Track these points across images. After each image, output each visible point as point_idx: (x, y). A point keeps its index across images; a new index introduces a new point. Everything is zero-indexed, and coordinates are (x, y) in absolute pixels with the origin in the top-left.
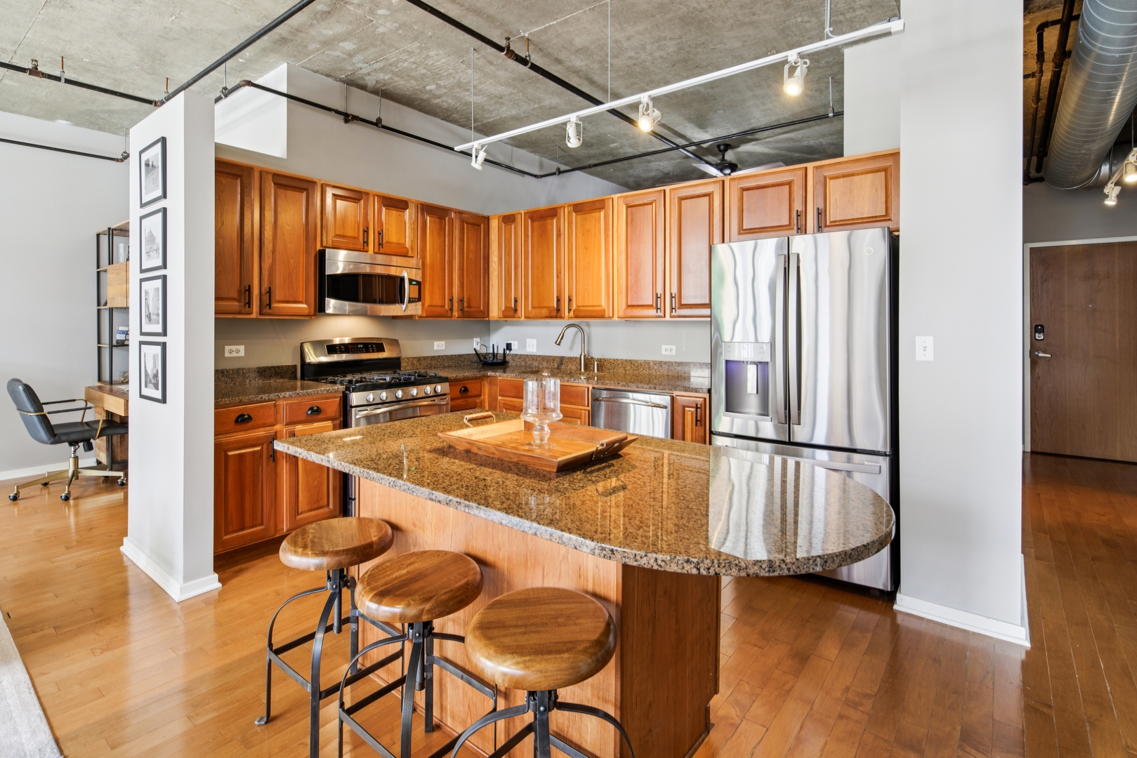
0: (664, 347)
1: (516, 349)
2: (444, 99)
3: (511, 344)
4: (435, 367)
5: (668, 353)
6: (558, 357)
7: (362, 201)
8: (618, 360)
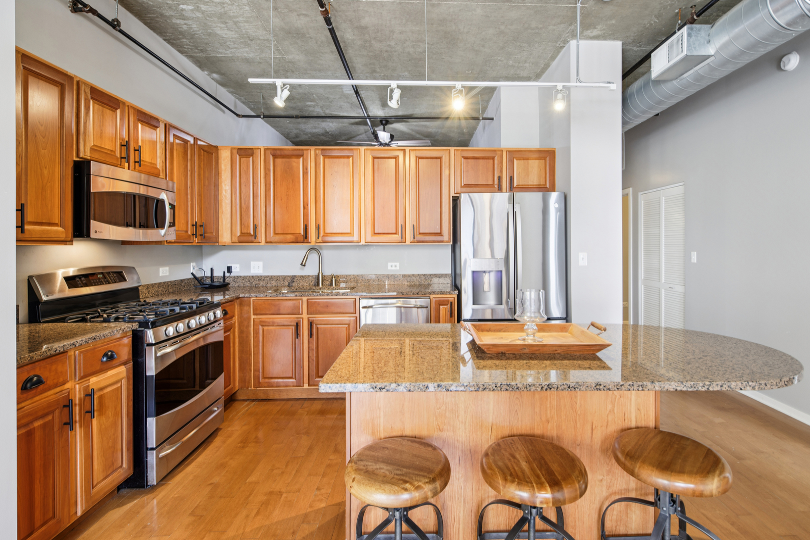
0: (390, 264)
1: (237, 271)
2: (190, 22)
3: (231, 267)
4: (161, 294)
5: (393, 268)
6: (289, 276)
7: (118, 111)
8: (350, 275)
